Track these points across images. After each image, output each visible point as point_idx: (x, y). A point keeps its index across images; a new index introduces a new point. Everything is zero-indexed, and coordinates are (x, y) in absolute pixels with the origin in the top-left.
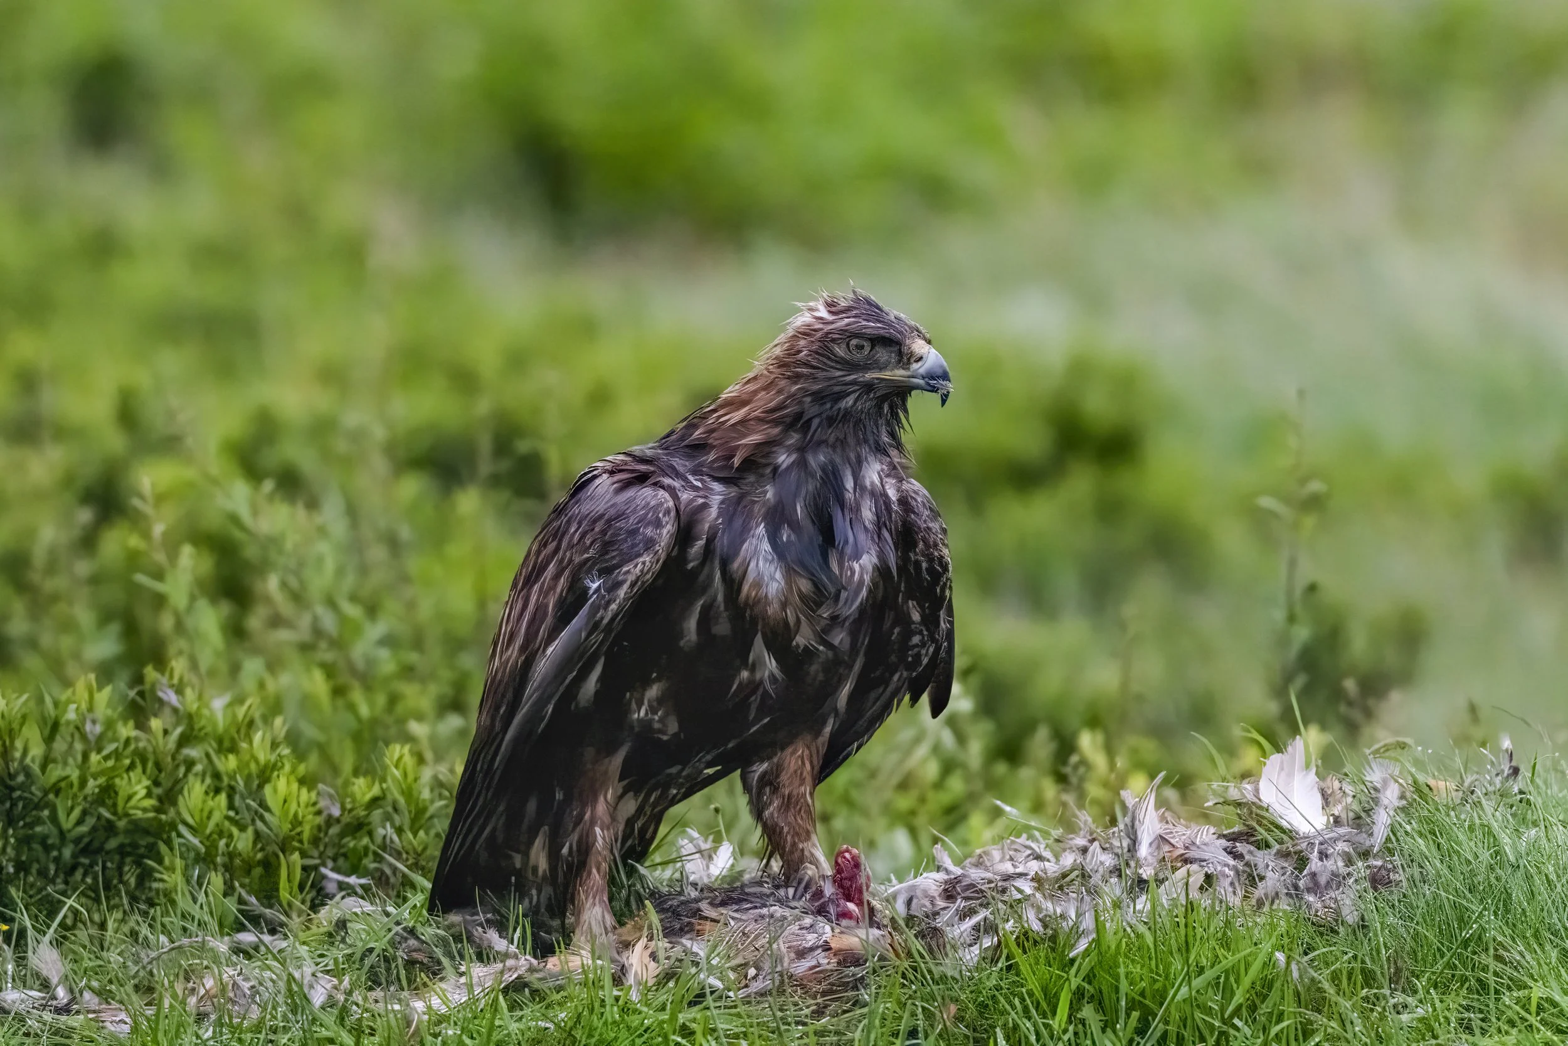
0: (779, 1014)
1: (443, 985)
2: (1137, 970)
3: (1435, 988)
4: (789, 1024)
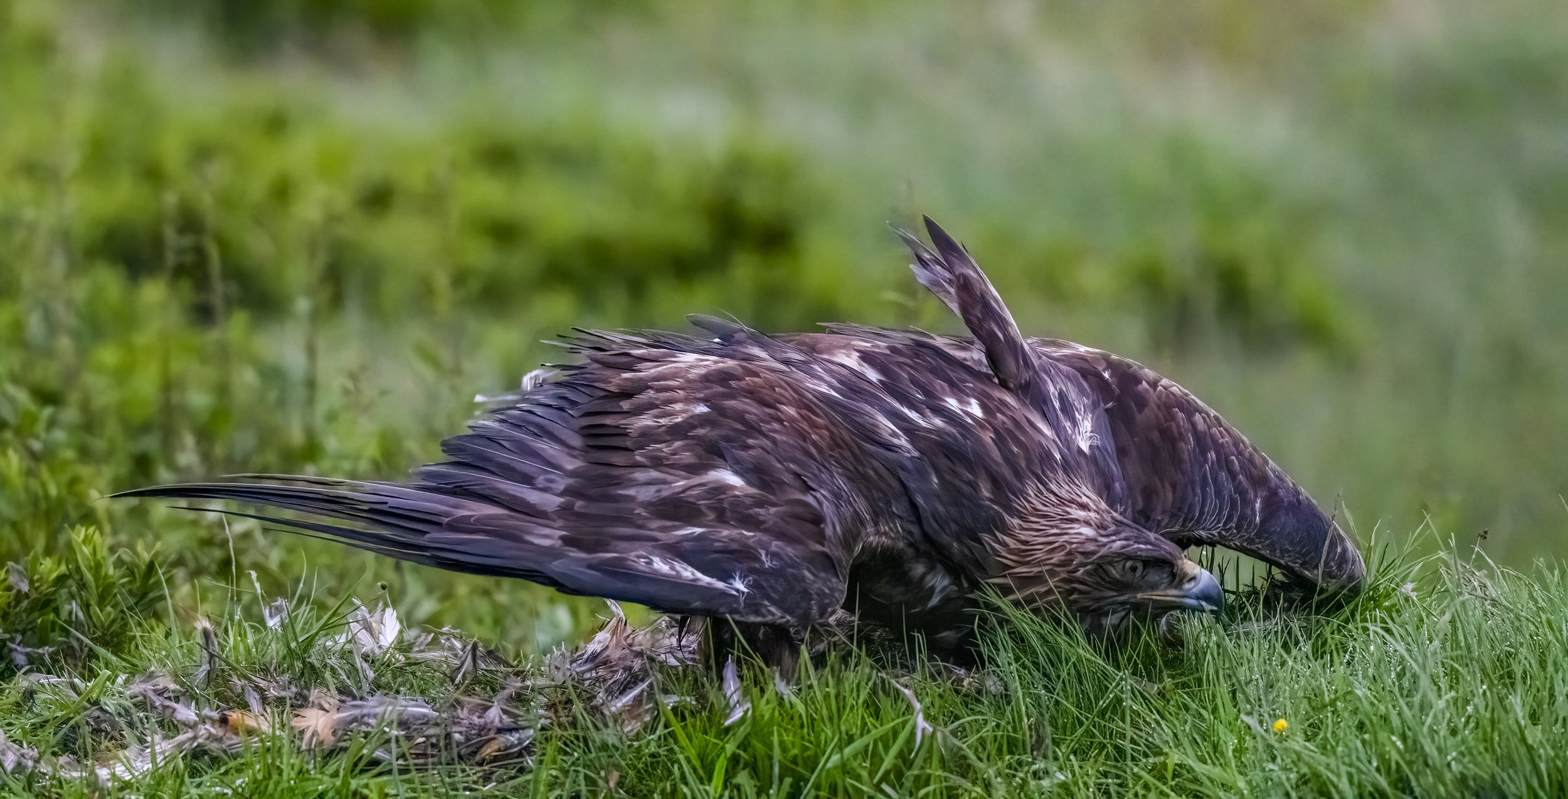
0: (447, 780)
1: (126, 752)
2: (788, 738)
3: (1075, 755)
4: (457, 790)
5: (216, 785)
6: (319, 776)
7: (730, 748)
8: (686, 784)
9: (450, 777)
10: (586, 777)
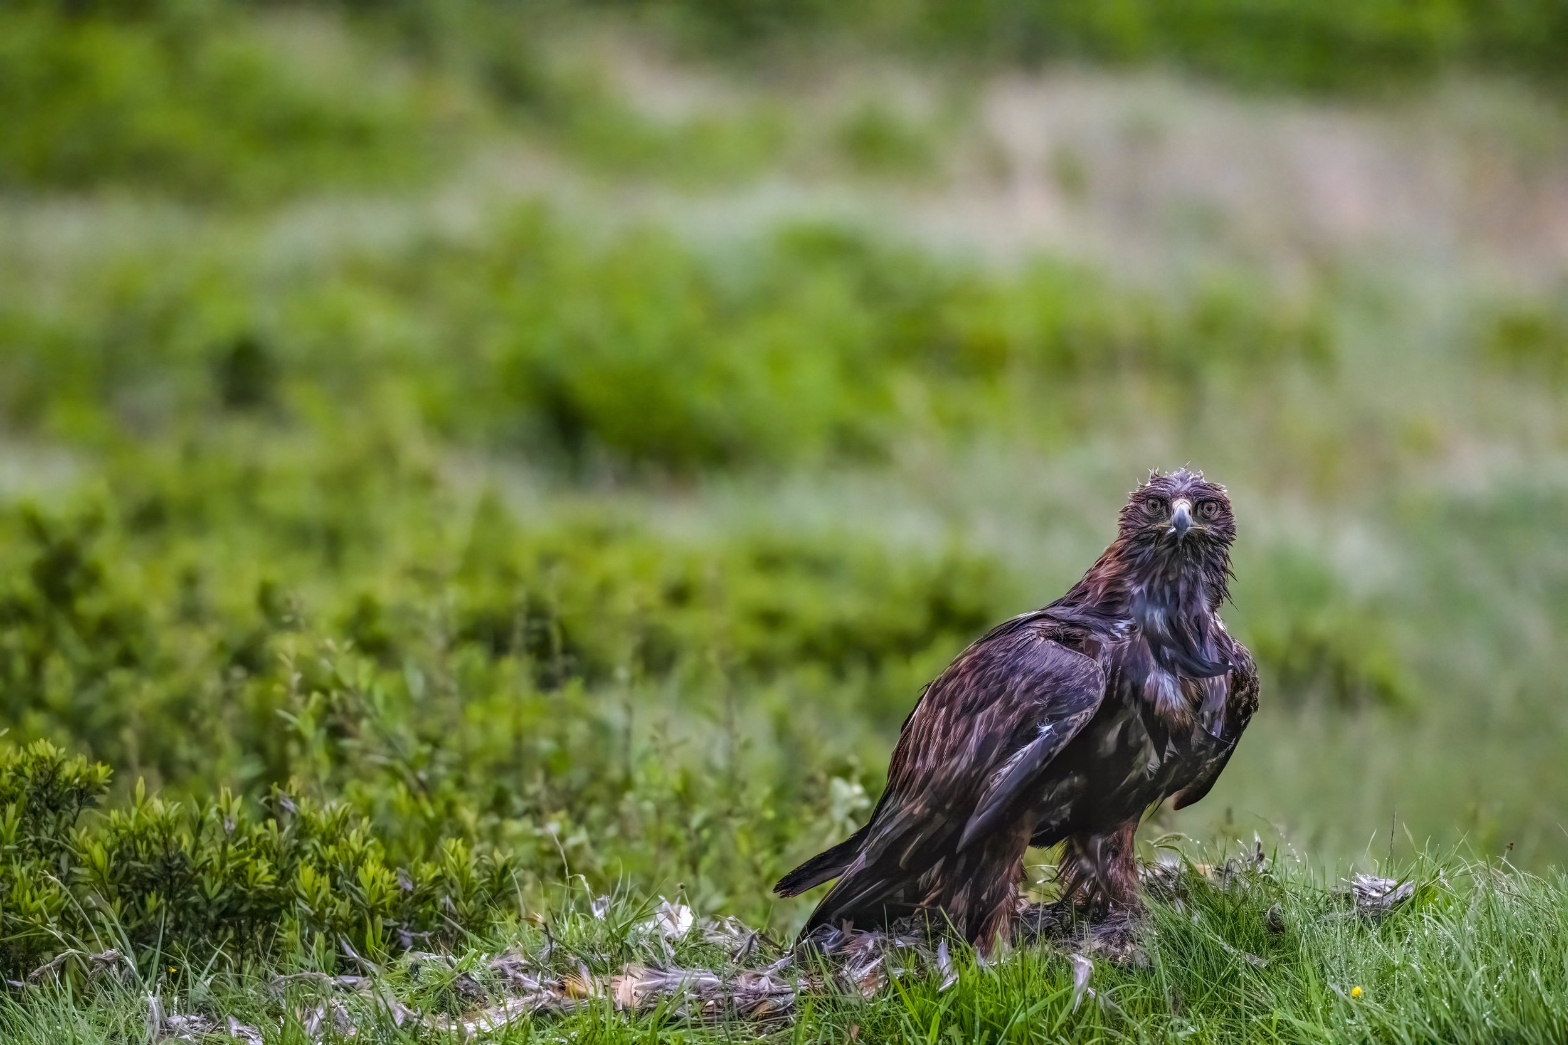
0: (730, 1032)
1: (488, 1011)
2: (987, 1001)
3: (1203, 1013)
4: (737, 1039)
5: (556, 1036)
6: (633, 1029)
7: (943, 1008)
8: (910, 1036)
9: (732, 1030)
10: (835, 1029)
